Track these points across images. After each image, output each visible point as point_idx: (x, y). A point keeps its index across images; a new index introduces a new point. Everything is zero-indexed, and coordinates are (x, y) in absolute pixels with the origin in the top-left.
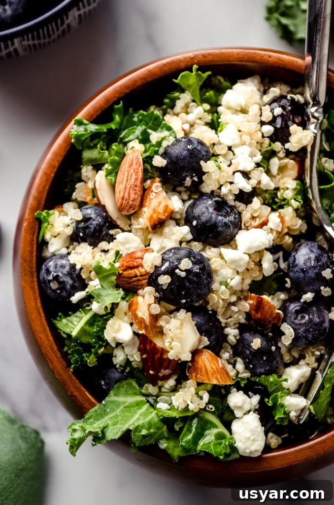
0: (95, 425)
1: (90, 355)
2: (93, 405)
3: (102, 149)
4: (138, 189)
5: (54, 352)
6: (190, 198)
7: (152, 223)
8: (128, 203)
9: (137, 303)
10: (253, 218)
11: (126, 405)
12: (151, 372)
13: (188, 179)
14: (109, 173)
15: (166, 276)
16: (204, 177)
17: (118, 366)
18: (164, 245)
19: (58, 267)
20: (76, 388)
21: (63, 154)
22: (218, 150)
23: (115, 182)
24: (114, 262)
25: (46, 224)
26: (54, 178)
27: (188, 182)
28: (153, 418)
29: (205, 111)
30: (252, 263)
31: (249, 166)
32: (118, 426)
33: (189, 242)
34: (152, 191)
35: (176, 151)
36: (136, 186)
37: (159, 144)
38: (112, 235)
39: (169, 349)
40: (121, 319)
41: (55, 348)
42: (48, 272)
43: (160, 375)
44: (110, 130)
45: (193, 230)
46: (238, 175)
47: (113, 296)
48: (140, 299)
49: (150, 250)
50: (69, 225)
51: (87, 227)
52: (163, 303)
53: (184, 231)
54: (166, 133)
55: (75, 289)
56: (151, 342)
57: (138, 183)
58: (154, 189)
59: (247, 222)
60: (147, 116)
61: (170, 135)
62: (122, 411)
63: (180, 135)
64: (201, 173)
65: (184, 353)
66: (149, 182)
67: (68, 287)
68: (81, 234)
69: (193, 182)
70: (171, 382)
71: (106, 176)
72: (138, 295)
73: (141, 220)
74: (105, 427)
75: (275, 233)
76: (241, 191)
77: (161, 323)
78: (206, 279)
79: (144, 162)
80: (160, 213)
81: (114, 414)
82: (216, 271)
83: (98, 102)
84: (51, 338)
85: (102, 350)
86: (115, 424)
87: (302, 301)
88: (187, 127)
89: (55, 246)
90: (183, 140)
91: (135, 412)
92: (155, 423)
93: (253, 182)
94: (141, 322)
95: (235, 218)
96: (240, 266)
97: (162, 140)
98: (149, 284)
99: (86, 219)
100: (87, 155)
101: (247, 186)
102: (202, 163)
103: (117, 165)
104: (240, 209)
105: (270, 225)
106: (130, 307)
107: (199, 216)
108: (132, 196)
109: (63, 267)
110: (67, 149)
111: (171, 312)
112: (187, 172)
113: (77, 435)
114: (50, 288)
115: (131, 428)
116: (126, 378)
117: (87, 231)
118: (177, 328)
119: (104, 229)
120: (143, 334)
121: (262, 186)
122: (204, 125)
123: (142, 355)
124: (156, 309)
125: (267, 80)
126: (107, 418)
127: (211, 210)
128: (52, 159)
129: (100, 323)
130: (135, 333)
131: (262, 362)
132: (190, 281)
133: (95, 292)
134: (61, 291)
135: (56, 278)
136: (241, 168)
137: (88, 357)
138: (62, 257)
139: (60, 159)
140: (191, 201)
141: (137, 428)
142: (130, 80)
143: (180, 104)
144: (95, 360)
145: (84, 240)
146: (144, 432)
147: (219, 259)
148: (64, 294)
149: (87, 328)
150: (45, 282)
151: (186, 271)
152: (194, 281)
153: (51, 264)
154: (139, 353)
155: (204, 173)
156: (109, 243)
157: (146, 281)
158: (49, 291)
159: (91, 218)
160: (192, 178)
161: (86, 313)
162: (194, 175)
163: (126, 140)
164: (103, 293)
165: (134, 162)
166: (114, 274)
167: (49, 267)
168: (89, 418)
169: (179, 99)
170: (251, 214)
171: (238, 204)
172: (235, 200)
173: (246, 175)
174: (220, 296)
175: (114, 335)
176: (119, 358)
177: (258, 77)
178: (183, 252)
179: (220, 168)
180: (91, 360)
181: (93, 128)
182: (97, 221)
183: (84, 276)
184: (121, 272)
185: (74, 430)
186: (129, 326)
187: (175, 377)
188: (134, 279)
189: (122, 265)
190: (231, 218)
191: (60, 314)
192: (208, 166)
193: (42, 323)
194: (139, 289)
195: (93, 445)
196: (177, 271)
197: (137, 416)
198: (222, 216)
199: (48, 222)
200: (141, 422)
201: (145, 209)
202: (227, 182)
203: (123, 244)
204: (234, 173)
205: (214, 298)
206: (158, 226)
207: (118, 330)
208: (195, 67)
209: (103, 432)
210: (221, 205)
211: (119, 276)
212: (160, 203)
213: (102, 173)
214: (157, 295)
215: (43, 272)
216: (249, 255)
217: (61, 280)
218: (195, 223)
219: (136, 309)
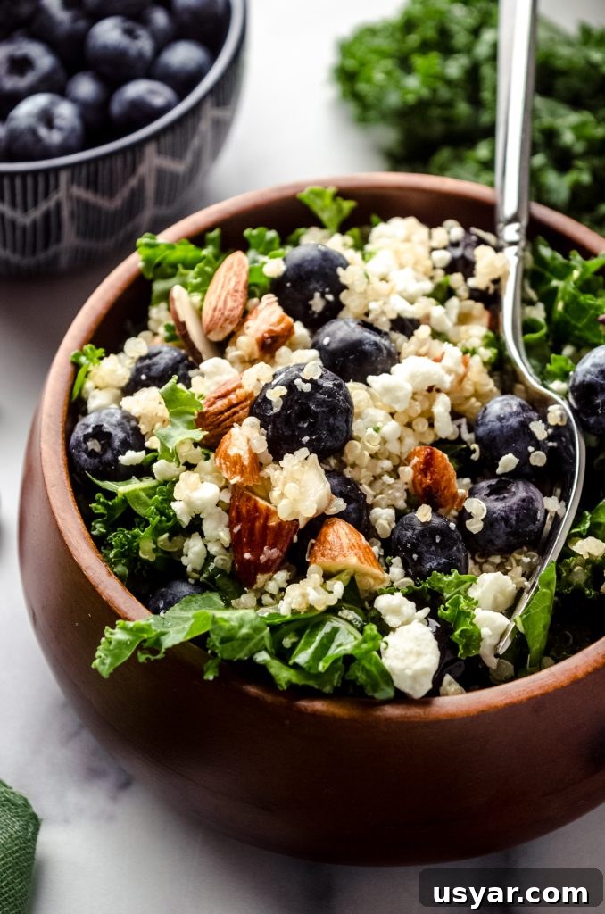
4: (239, 295)
8: (223, 314)
10: (420, 355)
13: (317, 296)
14: (194, 290)
15: (280, 388)
16: (343, 296)
17: (190, 571)
19: (103, 415)
27: (318, 303)
31: (412, 290)
35: (301, 250)
36: (237, 291)
39: (276, 509)
42: (85, 427)
43: (263, 558)
46: (397, 296)
48: (234, 430)
51: (154, 366)
53: (309, 355)
55: (126, 445)
56: (249, 500)
57: (240, 287)
58: (262, 303)
64: (338, 287)
66: (254, 300)
67: (117, 443)
68: (143, 377)
69: (326, 303)
70: (280, 575)
73: (241, 339)
75: (454, 375)
76: (400, 316)
77: (268, 471)
82: (359, 413)
87: (499, 471)
89: (99, 401)
92: (251, 621)
94: (235, 462)
96: (397, 400)
98: (250, 414)
99: (152, 355)
100: (159, 287)
101: (409, 308)
102: (339, 271)
103: (207, 279)
104: (399, 343)
105: (446, 363)
107: (334, 332)
108: (230, 304)
109: (110, 414)
112: (318, 282)
114: (86, 451)
116: (202, 588)
117: (154, 370)
119: (181, 366)
120: (237, 484)
121: (433, 318)
123: (232, 529)
127: (353, 325)
129: (165, 488)
131: (433, 548)
134: (104, 454)
136: (401, 289)
148: (109, 456)
151: (311, 382)
152: (323, 401)
154: (228, 530)
155: (345, 287)
157: (246, 410)
158: (84, 456)
159: (160, 353)
160: (323, 295)
162: (327, 290)
164: (174, 432)
165: (236, 264)
167: (88, 420)
170: (416, 351)
171: (396, 334)
172: (391, 328)
174: (364, 444)
179: (368, 279)
182: (170, 355)
183: (143, 429)
184: (205, 409)
188: (227, 413)
190: (385, 342)
192: (349, 273)
196: (298, 382)
201: (248, 324)
203: (211, 374)
205: (356, 446)
206: (268, 341)
211: (202, 418)
212: (273, 312)
215: (77, 430)
217: (106, 432)
218: (327, 340)
219: (227, 447)
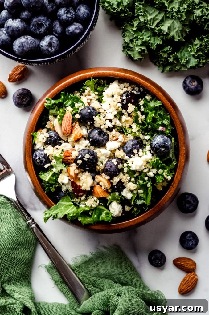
0: (54, 212)
1: (53, 188)
2: (53, 205)
3: (57, 110)
4: (70, 127)
5: (38, 186)
6: (90, 129)
7: (75, 140)
8: (66, 132)
9: (70, 170)
10: (113, 137)
11: (66, 205)
12: (76, 194)
13: (89, 122)
14: (59, 120)
15: (80, 160)
16: (95, 122)
17: (63, 191)
18: (80, 148)
19: (40, 154)
20: (47, 199)
21: (42, 110)
22: (101, 111)
23: (62, 123)
24: (61, 153)
25: (35, 138)
26: (38, 119)
27: (89, 123)
28: (75, 210)
29: (96, 95)
30: (112, 154)
31: (112, 117)
32: (62, 213)
33: (89, 146)
34: (75, 127)
35: (84, 112)
36: (69, 126)
37: (78, 109)
38: (61, 143)
39: (82, 186)
40: (64, 175)
41: (39, 184)
42: (36, 156)
43: (79, 195)
44: (60, 102)
45: (90, 142)
46: (108, 121)
47: (61, 167)
48: (70, 168)
49: (74, 150)
50: (44, 139)
51: (51, 140)
52: (80, 169)
53: (87, 142)
54: (81, 104)
55: (46, 163)
56: (75, 183)
57: (70, 124)
58: (76, 126)
59: (111, 138)
60: (74, 97)
61: (82, 105)
62: (64, 207)
63: (86, 105)
64: (93, 121)
65: (88, 188)
66: (74, 123)
67: (44, 162)
68: (49, 142)
69: (91, 123)
70: (84, 197)
71: (58, 121)
72: (70, 166)
73: (71, 138)
74: (57, 213)
75: (121, 143)
76: (108, 127)
77: (79, 176)
78: (95, 161)
79: (72, 115)
80: (78, 136)
81: (61, 208)
82: (99, 157)
83: (55, 91)
84: (37, 180)
85: (57, 185)
86: (61, 212)
88: (89, 101)
89: (39, 146)
90: (87, 108)
91: (69, 208)
92: (76, 212)
93: (113, 123)
94: (71, 176)
95: (106, 137)
96: (107, 155)
97: (79, 107)
98: (74, 162)
99: (51, 137)
100: (51, 111)
101: (111, 125)
102: (94, 117)
103: (62, 117)
104: (108, 133)
105: (119, 140)
106: (67, 170)
107: (92, 137)
108: (68, 129)
109: (42, 154)
110: (43, 109)
111: (83, 172)
112: (88, 120)
113: (47, 216)
114: (37, 162)
115: (66, 214)
116: (66, 195)
117: (51, 141)
118: (85, 179)
119: (57, 140)
120: (72, 181)
121: (117, 125)
122: (96, 100)
123: (72, 188)
124: (77, 172)
125: (121, 81)
126: (58, 210)
127: (97, 135)
128: (37, 112)
129: (56, 176)
130: (69, 180)
132: (89, 162)
133: (54, 165)
134: (41, 163)
135: (39, 158)
136: (109, 118)
137: (52, 188)
138: (42, 150)
139: (41, 113)
140: (91, 130)
141: (69, 214)
142: (67, 82)
143: (86, 92)
144: (54, 189)
145: (50, 144)
146: (71, 215)
147: (100, 153)
148: (42, 164)
149: (52, 178)
150: (35, 159)
151: (87, 158)
152: (91, 162)
153: (37, 153)
154: (71, 187)
156: (59, 145)
157: (73, 161)
158: (36, 163)
159: (52, 136)
160: (90, 122)
161: (51, 172)
163: (66, 106)
164: (57, 165)
165: (69, 117)
166: (61, 158)
167: (37, 154)
168: (51, 210)
169: (86, 89)
170: (112, 136)
171: (107, 132)
172: (106, 130)
173: (111, 121)
174: (100, 167)
175: (61, 181)
176: (64, 189)
177: (117, 80)
178: (87, 151)
179: (100, 119)
180: (53, 190)
181: (53, 102)
182: (55, 137)
183: (50, 158)
184: (64, 158)
185: (46, 214)
186: (67, 177)
187: (85, 195)
188: (69, 160)
189: (64, 155)
190: (105, 138)
191: (41, 171)
192: (96, 118)
193: (34, 175)
194: (71, 164)
195: (53, 220)
196: (84, 158)
197: (69, 209)
198: (101, 137)
199: (36, 137)
200: (70, 212)
201: (72, 134)
202: (103, 124)
203: (64, 147)
204: (106, 120)
206: (77, 141)
207: (63, 179)
208: (92, 78)
209: (56, 215)
210: (101, 133)
211: (63, 159)
212: (78, 132)
213: (57, 120)
214: (77, 166)
215: (34, 155)
216: (111, 151)
217: (41, 159)
218: (91, 140)
219: (69, 172)
